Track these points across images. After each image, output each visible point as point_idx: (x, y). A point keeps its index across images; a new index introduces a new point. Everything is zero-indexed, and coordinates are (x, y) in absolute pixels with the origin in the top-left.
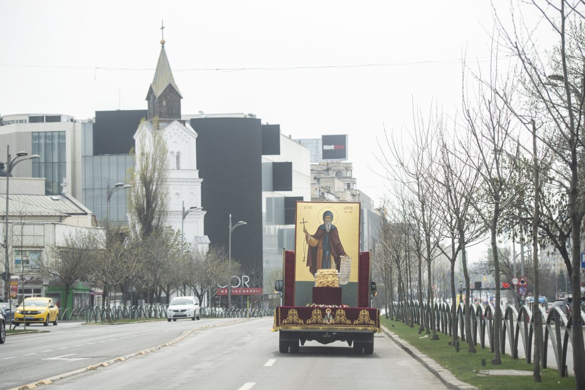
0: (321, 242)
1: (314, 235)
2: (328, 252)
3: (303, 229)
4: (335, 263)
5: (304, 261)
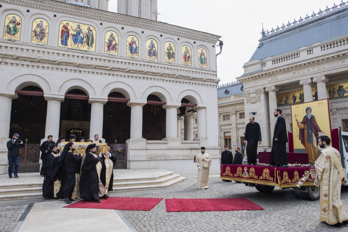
0: (306, 125)
1: (302, 122)
2: (310, 131)
4: (315, 137)
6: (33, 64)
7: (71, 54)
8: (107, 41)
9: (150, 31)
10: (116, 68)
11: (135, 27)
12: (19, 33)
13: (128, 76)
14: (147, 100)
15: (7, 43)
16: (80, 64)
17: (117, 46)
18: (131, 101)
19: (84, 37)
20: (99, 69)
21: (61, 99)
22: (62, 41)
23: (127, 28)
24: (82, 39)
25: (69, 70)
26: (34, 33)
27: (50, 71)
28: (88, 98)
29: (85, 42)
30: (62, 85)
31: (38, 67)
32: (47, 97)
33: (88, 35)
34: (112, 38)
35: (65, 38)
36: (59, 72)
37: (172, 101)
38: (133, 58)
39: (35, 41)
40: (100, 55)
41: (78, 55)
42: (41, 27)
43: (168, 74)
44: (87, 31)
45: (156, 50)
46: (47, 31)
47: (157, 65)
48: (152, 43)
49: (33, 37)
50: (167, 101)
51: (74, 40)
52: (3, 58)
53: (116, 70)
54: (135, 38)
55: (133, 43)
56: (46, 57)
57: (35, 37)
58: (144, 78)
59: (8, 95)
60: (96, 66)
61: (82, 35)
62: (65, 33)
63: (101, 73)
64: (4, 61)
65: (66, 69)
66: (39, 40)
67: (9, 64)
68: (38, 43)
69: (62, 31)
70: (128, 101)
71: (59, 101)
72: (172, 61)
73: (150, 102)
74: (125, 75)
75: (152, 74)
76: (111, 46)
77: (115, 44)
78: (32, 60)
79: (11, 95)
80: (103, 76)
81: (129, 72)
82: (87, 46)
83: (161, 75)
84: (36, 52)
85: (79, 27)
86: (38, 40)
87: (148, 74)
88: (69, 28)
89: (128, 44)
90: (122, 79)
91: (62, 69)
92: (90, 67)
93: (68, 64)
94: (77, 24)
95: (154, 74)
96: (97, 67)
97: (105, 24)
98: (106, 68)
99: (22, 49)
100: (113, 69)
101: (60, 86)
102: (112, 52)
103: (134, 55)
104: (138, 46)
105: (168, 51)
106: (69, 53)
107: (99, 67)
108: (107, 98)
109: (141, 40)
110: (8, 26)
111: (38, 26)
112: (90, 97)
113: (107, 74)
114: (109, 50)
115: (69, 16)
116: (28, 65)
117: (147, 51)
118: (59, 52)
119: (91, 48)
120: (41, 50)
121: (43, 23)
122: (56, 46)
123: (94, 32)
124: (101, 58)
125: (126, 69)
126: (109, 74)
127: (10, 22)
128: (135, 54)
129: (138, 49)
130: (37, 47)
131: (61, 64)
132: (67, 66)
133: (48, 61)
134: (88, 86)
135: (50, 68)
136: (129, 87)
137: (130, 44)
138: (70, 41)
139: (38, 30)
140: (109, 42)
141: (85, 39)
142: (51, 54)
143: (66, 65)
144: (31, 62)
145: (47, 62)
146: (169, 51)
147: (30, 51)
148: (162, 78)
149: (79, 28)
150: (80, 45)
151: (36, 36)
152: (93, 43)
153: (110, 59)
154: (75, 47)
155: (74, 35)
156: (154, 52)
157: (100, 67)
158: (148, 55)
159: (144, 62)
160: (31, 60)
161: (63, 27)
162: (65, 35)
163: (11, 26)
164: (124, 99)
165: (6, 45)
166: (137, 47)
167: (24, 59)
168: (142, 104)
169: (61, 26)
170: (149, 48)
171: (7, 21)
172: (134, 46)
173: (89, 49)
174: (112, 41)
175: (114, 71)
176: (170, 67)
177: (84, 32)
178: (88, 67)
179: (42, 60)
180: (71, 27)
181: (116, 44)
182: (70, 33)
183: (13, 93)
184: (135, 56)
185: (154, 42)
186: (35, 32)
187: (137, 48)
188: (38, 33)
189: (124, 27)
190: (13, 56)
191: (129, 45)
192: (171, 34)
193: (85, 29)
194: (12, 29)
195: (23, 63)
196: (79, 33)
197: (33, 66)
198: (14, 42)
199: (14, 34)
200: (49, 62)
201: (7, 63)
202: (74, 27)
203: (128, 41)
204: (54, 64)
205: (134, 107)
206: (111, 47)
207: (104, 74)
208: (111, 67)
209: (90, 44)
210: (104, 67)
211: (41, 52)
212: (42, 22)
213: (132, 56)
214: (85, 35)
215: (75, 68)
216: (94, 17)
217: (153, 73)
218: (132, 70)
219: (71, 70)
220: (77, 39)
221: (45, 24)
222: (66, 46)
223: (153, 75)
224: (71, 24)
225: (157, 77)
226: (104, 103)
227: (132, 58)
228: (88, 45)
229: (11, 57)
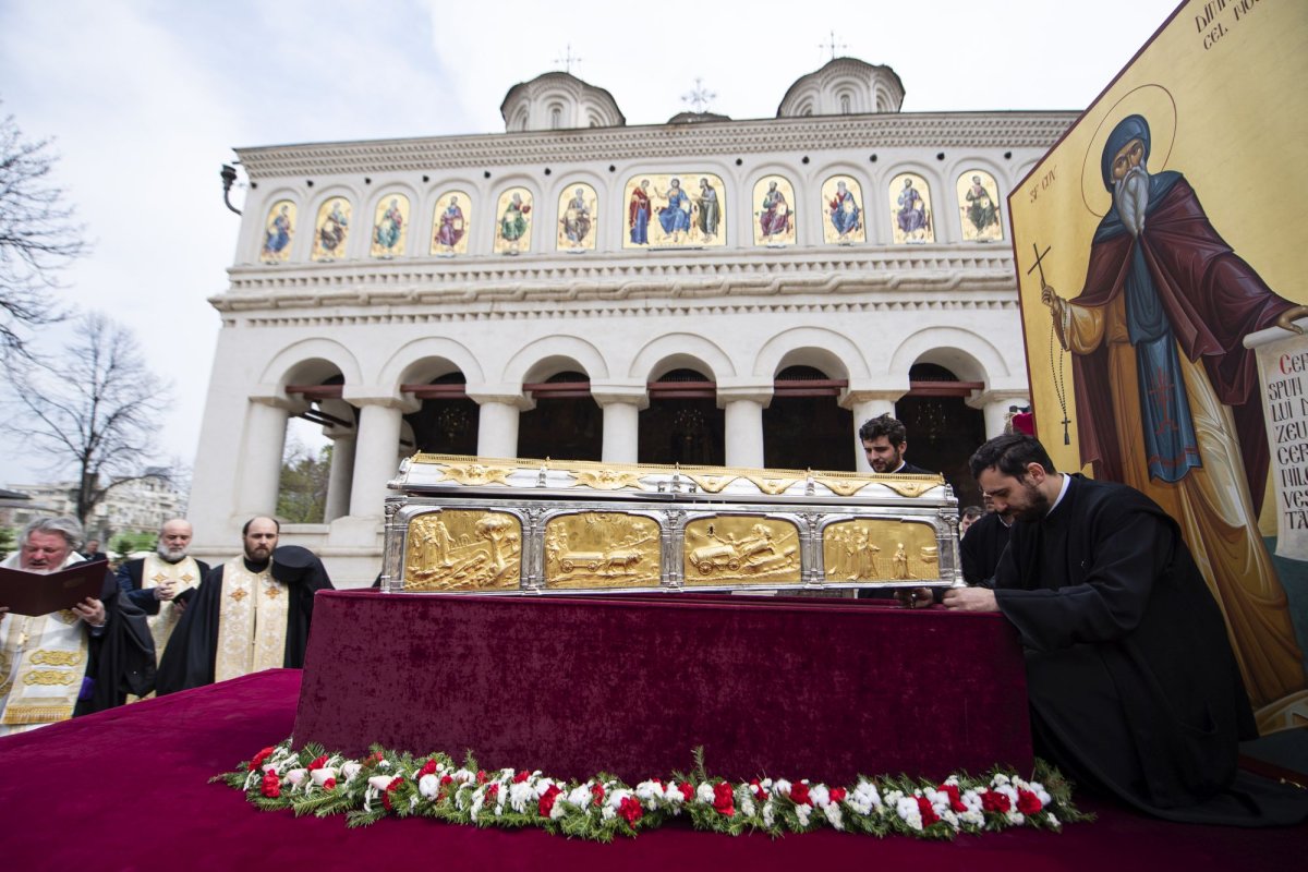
0: (1117, 307)
1: (1083, 294)
2: (1159, 348)
3: (1041, 291)
4: (1222, 398)
5: (1067, 442)
6: (561, 307)
7: (658, 263)
8: (760, 208)
9: (899, 149)
10: (795, 284)
11: (846, 147)
12: (527, 232)
13: (837, 306)
14: (911, 380)
15: (502, 262)
16: (683, 289)
17: (791, 219)
18: (854, 386)
19: (691, 212)
20: (742, 294)
21: (636, 397)
22: (633, 233)
23: (819, 158)
24: (687, 216)
25: (654, 311)
26: (562, 226)
27: (604, 320)
28: (713, 390)
29: (694, 223)
30: (637, 358)
31: (575, 312)
32: (599, 395)
33: (702, 201)
34: (773, 197)
35: (639, 222)
36: (630, 321)
37: (1009, 375)
38: (848, 245)
39: (566, 245)
40: (741, 251)
41: (678, 262)
42: (578, 207)
43: (984, 280)
44: (699, 192)
45: (927, 207)
46: (593, 214)
47: (934, 256)
48: (907, 187)
49: (561, 235)
50: (989, 374)
51: (665, 224)
52: (493, 301)
53: (796, 289)
54: (850, 184)
55: (842, 199)
56: (593, 282)
57: (564, 235)
58: (890, 305)
59: (506, 397)
60: (731, 286)
61: (685, 206)
62: (640, 209)
63: (749, 308)
64: (495, 310)
65: (647, 310)
66: (576, 239)
67: (507, 315)
68: (573, 250)
69: (633, 205)
70: (843, 390)
71: (633, 404)
72: (991, 233)
73: (920, 384)
74: (823, 303)
75: (919, 286)
76: (773, 221)
77: (784, 213)
78: (559, 296)
79: (513, 397)
80: (756, 315)
81: (836, 290)
82: (701, 234)
83: (957, 287)
84: (568, 273)
85: (676, 184)
86: (572, 242)
87: (906, 291)
88: (650, 192)
89: (827, 206)
90: (817, 318)
91: (635, 311)
92: (715, 291)
93: (650, 293)
94: (671, 178)
95: (927, 286)
96: (733, 290)
97: (750, 160)
98: (761, 289)
99: (536, 272)
100: (784, 288)
101: (632, 360)
102: (777, 239)
103: (850, 235)
104: (860, 206)
105: (971, 204)
106: (652, 263)
107: (739, 290)
108: (771, 382)
109: (872, 184)
110: (504, 219)
111: (573, 204)
112: (718, 385)
113: (768, 309)
114: (766, 233)
115: (647, 160)
116: (550, 313)
117: (895, 216)
118: (624, 264)
119: (713, 236)
120: (581, 265)
121: (584, 194)
122: (616, 248)
123: (719, 191)
124: (743, 261)
125: (826, 283)
126: (774, 308)
127: (509, 210)
128: (853, 230)
129: (861, 214)
130: (570, 260)
131: (631, 294)
132: (649, 300)
133: (598, 291)
134: (712, 350)
135: (605, 313)
136: (842, 341)
137: (834, 205)
138: (654, 227)
139: (573, 216)
140: (767, 210)
141: (695, 216)
142: (606, 272)
143: (647, 297)
144: (558, 301)
145: (595, 295)
146: (977, 202)
147: (555, 274)
148: (960, 297)
149: (677, 187)
150: (682, 234)
151: (567, 231)
152: (718, 221)
153: (771, 260)
154: (669, 241)
155: (664, 209)
156: (921, 214)
157: (744, 289)
158: (900, 227)
159: (886, 251)
160: (556, 295)
161: (635, 193)
162: (639, 215)
163: (511, 218)
164: (827, 383)
165: (498, 267)
166: (856, 211)
167: (540, 296)
168: (894, 392)
169: (630, 191)
170: (901, 204)
171: (503, 207)
172: (848, 208)
173: (707, 240)
174: (775, 205)
175: (786, 294)
176: (986, 255)
177: (690, 196)
178: (706, 292)
179: (582, 291)
180: (656, 189)
181: (788, 213)
182: (653, 207)
183: (517, 391)
184: (855, 237)
185: (917, 183)
186: (566, 221)
187: (859, 210)
188: (572, 223)
189: (811, 155)
190: (513, 292)
191: (830, 209)
192: (980, 145)
193: (692, 188)
194: (512, 225)
195: (538, 307)
196: (676, 202)
197: (562, 313)
198: (515, 258)
199: (516, 238)
200: (601, 295)
201: (501, 314)
202: (663, 189)
203: (826, 197)
204: (615, 299)
205: (865, 405)
206: (773, 225)
207: (756, 309)
208: (776, 283)
209: (709, 227)
210: (756, 286)
211: (581, 272)
212: (580, 192)
213: (843, 240)
214: (695, 203)
215: (672, 303)
216: (718, 148)
217: (924, 281)
218: (847, 283)
219: (660, 310)
220: (674, 218)
221: (588, 194)
222: (645, 245)
223: (923, 290)
224: (654, 181)
225: (940, 297)
226: (763, 400)
227: (844, 245)
228: (704, 229)
229: (509, 296)
